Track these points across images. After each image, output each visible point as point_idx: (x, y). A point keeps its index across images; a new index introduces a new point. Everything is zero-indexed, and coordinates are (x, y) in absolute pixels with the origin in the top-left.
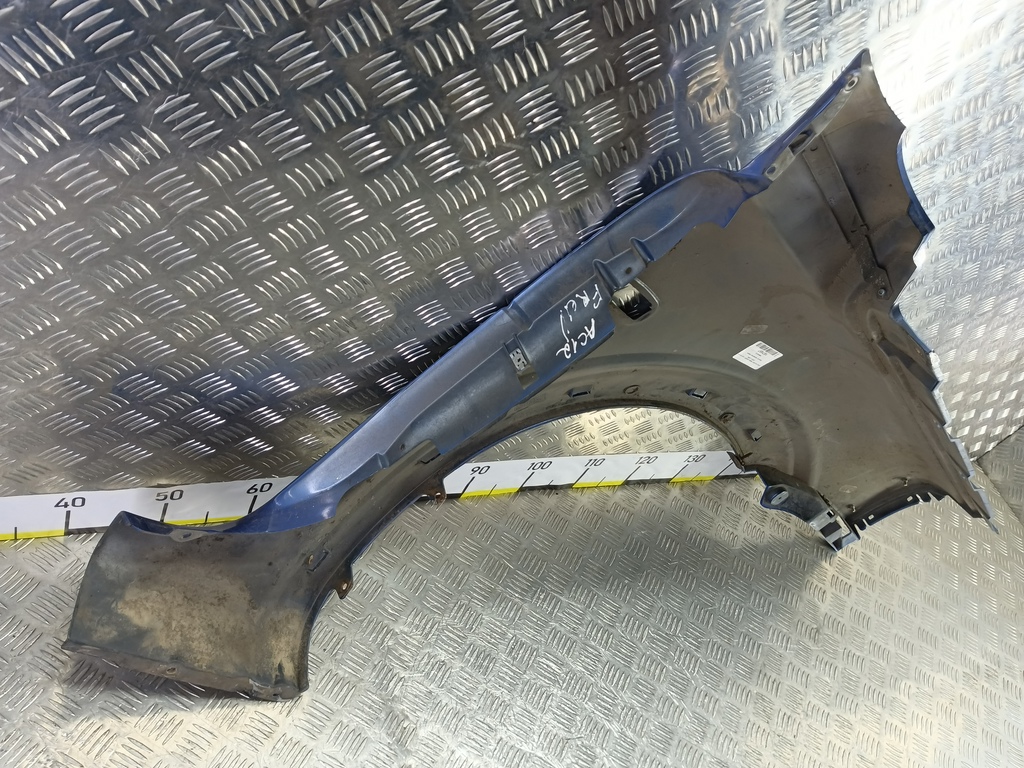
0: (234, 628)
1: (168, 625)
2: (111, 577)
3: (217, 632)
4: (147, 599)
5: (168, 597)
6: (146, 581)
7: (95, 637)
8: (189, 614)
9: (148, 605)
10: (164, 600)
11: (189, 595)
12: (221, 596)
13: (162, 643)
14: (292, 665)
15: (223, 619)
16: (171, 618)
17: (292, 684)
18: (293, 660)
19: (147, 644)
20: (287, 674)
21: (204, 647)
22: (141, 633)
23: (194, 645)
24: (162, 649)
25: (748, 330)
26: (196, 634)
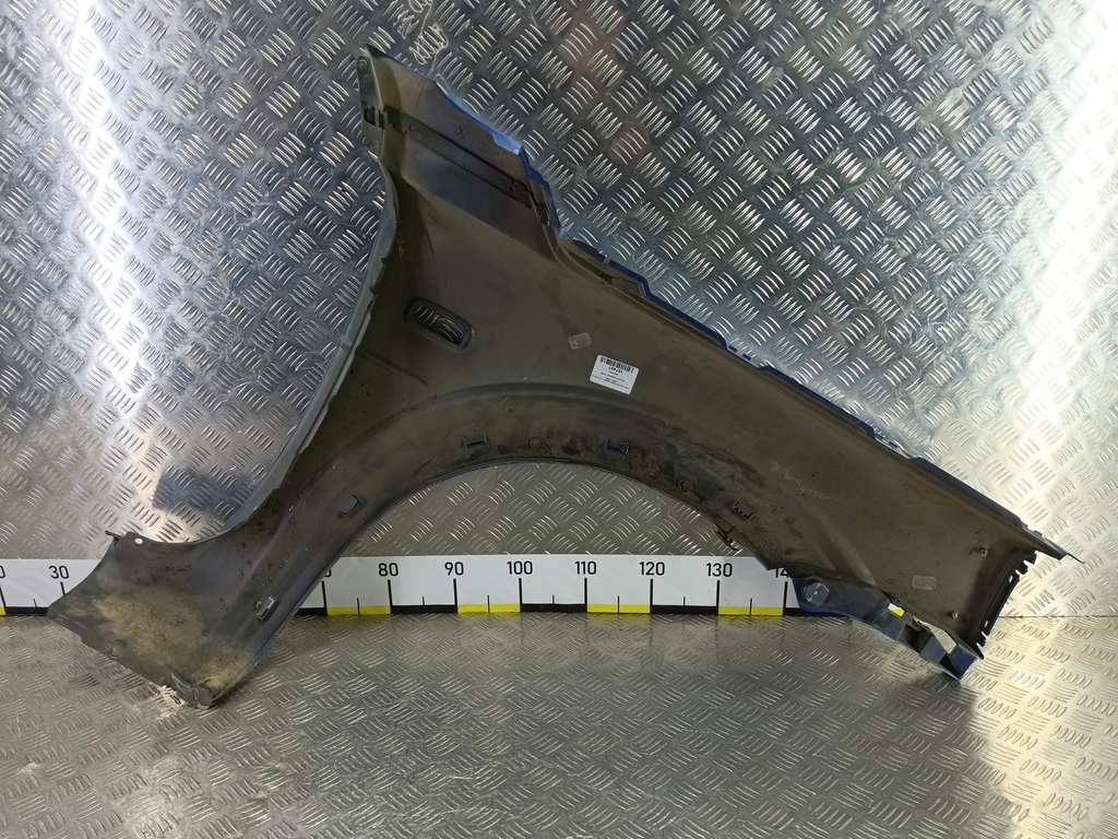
0: (181, 643)
1: (127, 623)
2: (101, 586)
3: (165, 640)
4: (121, 605)
5: (137, 608)
6: (125, 595)
7: (68, 612)
8: (149, 624)
9: (120, 608)
10: (134, 610)
11: (155, 612)
12: (180, 620)
13: (116, 631)
14: (222, 685)
15: (174, 635)
16: (132, 620)
17: (210, 690)
18: (226, 684)
19: (103, 628)
20: (210, 684)
21: (147, 644)
22: (104, 621)
23: (140, 640)
24: (112, 633)
25: (575, 343)
26: (146, 635)
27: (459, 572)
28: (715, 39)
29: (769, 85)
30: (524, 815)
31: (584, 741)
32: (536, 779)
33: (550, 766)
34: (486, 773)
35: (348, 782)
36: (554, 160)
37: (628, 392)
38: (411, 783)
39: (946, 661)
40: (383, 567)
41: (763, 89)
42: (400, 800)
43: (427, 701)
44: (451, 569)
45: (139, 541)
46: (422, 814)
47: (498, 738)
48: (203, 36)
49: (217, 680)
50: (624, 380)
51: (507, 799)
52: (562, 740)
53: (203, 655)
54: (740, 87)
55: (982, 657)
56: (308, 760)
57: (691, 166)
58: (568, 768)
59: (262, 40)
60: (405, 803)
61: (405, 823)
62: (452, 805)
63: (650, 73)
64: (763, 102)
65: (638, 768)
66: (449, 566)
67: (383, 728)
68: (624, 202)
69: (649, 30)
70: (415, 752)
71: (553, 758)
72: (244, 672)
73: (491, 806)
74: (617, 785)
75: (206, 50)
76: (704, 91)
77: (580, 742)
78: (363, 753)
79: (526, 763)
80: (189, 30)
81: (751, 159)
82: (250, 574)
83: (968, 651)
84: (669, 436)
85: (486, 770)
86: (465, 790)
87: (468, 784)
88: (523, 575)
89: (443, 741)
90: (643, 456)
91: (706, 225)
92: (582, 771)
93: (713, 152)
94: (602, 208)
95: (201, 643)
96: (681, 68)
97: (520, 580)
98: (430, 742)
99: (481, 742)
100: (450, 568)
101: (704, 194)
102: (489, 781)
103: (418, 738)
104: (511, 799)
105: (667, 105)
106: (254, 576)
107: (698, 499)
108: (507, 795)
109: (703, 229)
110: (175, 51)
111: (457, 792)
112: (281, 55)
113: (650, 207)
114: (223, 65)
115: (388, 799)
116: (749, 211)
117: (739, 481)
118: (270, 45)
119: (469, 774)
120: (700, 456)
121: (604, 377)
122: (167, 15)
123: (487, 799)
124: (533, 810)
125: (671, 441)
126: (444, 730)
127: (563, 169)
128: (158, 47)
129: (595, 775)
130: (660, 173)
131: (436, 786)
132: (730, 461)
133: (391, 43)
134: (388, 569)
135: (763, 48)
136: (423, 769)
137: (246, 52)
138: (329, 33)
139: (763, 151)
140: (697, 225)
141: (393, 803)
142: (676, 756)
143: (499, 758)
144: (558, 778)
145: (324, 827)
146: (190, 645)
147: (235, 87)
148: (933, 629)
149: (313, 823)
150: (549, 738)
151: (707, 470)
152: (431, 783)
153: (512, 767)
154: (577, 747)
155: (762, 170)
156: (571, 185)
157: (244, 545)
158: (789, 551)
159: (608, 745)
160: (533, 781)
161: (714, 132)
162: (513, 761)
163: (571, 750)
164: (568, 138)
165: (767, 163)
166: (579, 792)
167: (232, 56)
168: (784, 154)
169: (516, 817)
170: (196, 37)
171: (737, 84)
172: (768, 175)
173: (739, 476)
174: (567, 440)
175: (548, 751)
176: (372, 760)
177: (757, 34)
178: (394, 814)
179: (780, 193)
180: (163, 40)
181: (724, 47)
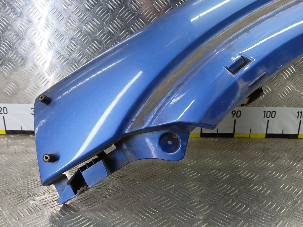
44: (234, 114)
88: (270, 119)
97: (268, 121)
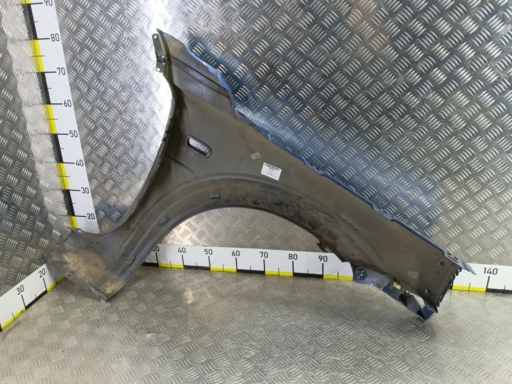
0: (96, 274)
1: (75, 264)
2: (66, 248)
3: (90, 272)
5: (80, 258)
6: (75, 252)
7: (52, 258)
8: (84, 265)
9: (73, 258)
10: (78, 259)
11: (87, 260)
12: (97, 264)
13: (71, 267)
14: (111, 292)
15: (94, 270)
16: (77, 263)
17: (106, 294)
18: (113, 291)
19: (66, 266)
20: (106, 292)
21: (83, 273)
22: (66, 263)
23: (80, 272)
24: (69, 268)
25: (254, 157)
26: (83, 270)
27: (325, 260)
28: (475, 12)
29: (503, 33)
30: (367, 380)
31: (392, 347)
32: (371, 363)
33: (376, 357)
34: (347, 357)
35: (285, 355)
36: (388, 72)
37: (277, 179)
38: (313, 358)
39: (420, 312)
40: (291, 255)
41: (500, 36)
42: (309, 365)
43: (315, 320)
45: (80, 232)
46: (320, 374)
47: (349, 341)
48: (227, 19)
49: (109, 290)
50: (275, 174)
51: (358, 371)
52: (381, 345)
53: (104, 280)
54: (487, 35)
55: (437, 312)
56: (266, 342)
57: (458, 74)
58: (385, 359)
59: (254, 21)
60: (311, 367)
61: (313, 377)
62: (333, 371)
63: (440, 29)
64: (499, 43)
65: (420, 363)
66: (321, 257)
67: (297, 330)
68: (422, 91)
69: (441, 8)
70: (313, 344)
71: (378, 353)
72: (121, 286)
73: (351, 373)
74: (410, 370)
75: (228, 26)
76: (468, 37)
77: (390, 347)
78: (290, 341)
79: (365, 354)
80: (221, 17)
81: (490, 70)
82: (124, 247)
83: (430, 309)
84: (297, 199)
85: (346, 356)
86: (338, 364)
87: (339, 362)
89: (324, 340)
90: (287, 207)
91: (464, 103)
92: (392, 361)
93: (470, 67)
94: (410, 94)
95: (104, 274)
96: (456, 26)
98: (319, 339)
99: (342, 342)
100: (321, 258)
101: (464, 87)
102: (348, 362)
103: (313, 337)
104: (360, 371)
105: (448, 45)
106: (126, 248)
107: (311, 228)
108: (358, 369)
109: (462, 104)
110: (215, 27)
111: (335, 365)
112: (262, 27)
113: (435, 94)
114: (235, 32)
115: (304, 365)
116: (487, 96)
117: (328, 221)
118: (257, 23)
119: (339, 357)
120: (311, 209)
121: (267, 172)
122: (212, 10)
123: (349, 370)
124: (371, 378)
125: (298, 201)
126: (325, 335)
127: (392, 76)
128: (207, 25)
129: (399, 364)
130: (442, 77)
131: (324, 361)
132: (323, 212)
133: (313, 20)
134: (293, 256)
135: (501, 15)
136: (317, 352)
137: (246, 26)
138: (284, 16)
139: (496, 66)
140: (459, 102)
141: (306, 367)
142: (438, 358)
143: (352, 351)
144: (381, 364)
145: (277, 375)
146: (100, 275)
147: (240, 43)
148: (415, 296)
149: (272, 372)
150: (374, 344)
151: (315, 216)
152: (322, 359)
153: (359, 356)
154: (388, 350)
155: (496, 76)
156: (395, 83)
157: (122, 235)
158: (353, 255)
159: (404, 350)
160: (369, 363)
161: (471, 58)
162: (359, 353)
163: (386, 350)
164: (396, 61)
165: (499, 72)
166: (392, 372)
167: (239, 28)
168: (508, 68)
169: (364, 380)
170: (225, 20)
171: (486, 33)
172: (498, 78)
173: (328, 219)
174: (254, 199)
175: (374, 350)
176: (294, 345)
177: (499, 8)
178: (307, 372)
179: (504, 87)
180: (210, 22)
181: (480, 15)
